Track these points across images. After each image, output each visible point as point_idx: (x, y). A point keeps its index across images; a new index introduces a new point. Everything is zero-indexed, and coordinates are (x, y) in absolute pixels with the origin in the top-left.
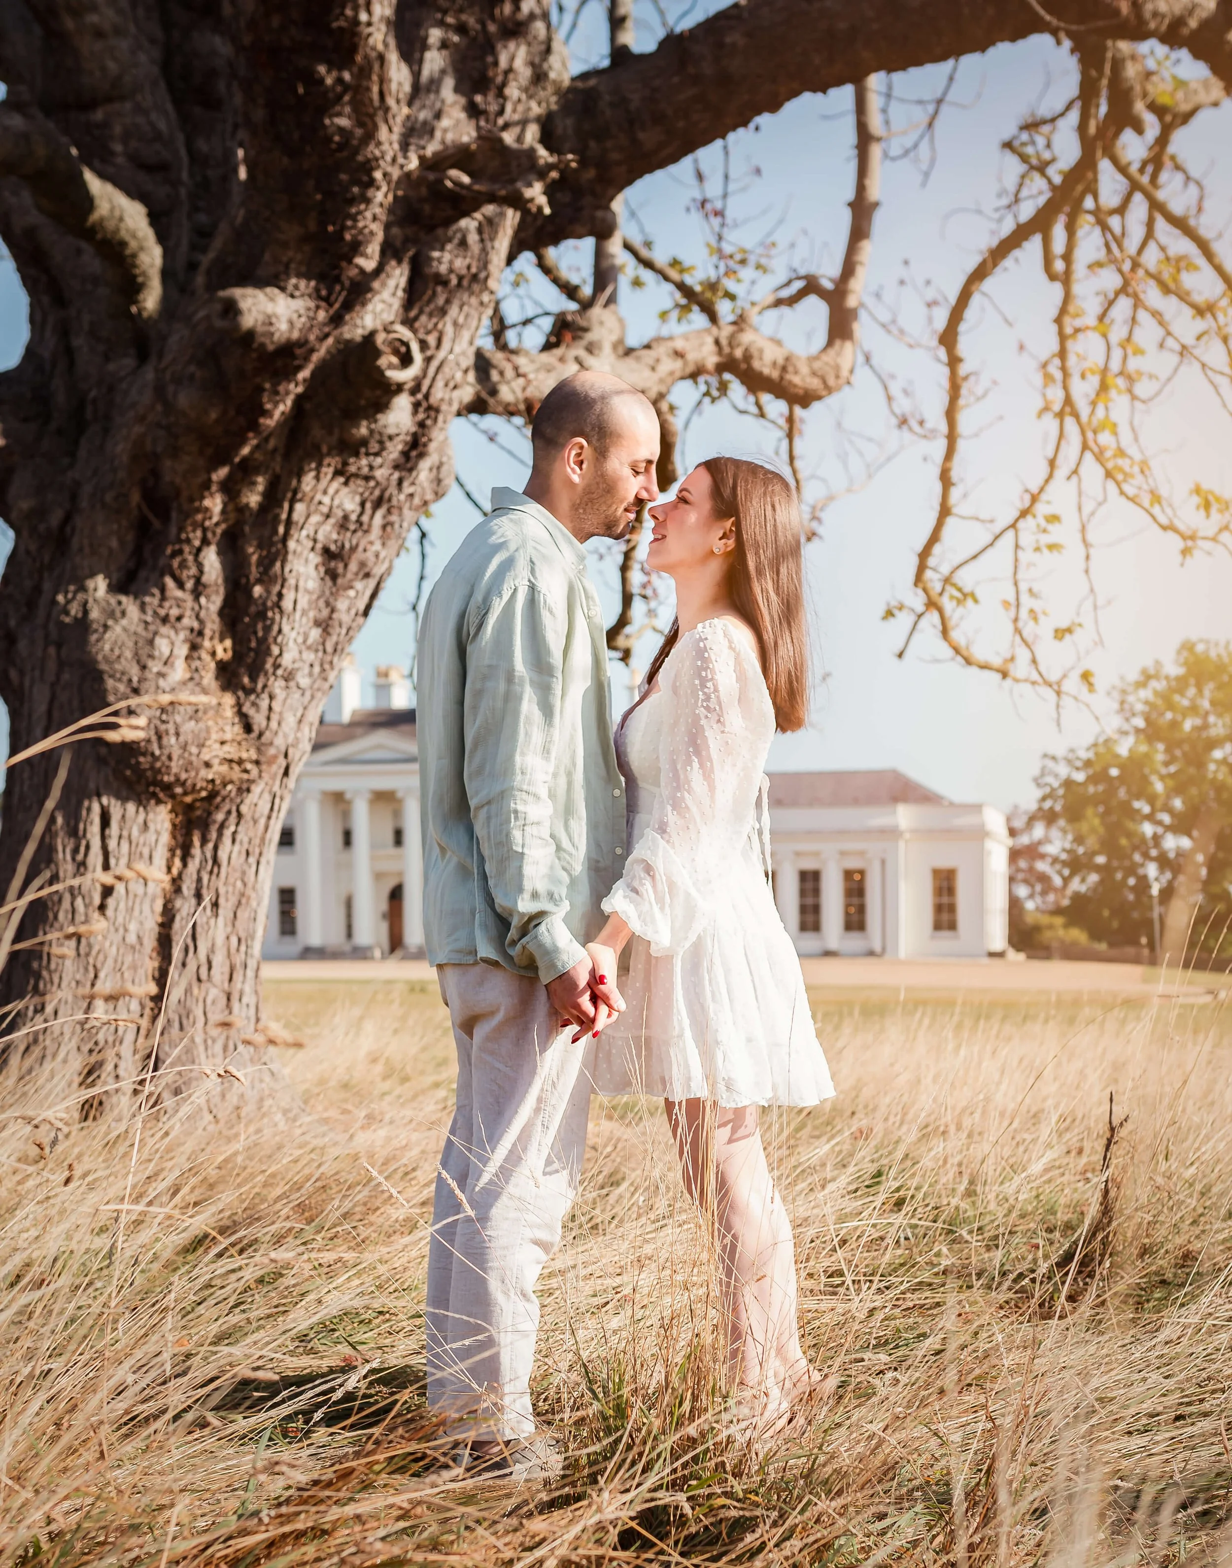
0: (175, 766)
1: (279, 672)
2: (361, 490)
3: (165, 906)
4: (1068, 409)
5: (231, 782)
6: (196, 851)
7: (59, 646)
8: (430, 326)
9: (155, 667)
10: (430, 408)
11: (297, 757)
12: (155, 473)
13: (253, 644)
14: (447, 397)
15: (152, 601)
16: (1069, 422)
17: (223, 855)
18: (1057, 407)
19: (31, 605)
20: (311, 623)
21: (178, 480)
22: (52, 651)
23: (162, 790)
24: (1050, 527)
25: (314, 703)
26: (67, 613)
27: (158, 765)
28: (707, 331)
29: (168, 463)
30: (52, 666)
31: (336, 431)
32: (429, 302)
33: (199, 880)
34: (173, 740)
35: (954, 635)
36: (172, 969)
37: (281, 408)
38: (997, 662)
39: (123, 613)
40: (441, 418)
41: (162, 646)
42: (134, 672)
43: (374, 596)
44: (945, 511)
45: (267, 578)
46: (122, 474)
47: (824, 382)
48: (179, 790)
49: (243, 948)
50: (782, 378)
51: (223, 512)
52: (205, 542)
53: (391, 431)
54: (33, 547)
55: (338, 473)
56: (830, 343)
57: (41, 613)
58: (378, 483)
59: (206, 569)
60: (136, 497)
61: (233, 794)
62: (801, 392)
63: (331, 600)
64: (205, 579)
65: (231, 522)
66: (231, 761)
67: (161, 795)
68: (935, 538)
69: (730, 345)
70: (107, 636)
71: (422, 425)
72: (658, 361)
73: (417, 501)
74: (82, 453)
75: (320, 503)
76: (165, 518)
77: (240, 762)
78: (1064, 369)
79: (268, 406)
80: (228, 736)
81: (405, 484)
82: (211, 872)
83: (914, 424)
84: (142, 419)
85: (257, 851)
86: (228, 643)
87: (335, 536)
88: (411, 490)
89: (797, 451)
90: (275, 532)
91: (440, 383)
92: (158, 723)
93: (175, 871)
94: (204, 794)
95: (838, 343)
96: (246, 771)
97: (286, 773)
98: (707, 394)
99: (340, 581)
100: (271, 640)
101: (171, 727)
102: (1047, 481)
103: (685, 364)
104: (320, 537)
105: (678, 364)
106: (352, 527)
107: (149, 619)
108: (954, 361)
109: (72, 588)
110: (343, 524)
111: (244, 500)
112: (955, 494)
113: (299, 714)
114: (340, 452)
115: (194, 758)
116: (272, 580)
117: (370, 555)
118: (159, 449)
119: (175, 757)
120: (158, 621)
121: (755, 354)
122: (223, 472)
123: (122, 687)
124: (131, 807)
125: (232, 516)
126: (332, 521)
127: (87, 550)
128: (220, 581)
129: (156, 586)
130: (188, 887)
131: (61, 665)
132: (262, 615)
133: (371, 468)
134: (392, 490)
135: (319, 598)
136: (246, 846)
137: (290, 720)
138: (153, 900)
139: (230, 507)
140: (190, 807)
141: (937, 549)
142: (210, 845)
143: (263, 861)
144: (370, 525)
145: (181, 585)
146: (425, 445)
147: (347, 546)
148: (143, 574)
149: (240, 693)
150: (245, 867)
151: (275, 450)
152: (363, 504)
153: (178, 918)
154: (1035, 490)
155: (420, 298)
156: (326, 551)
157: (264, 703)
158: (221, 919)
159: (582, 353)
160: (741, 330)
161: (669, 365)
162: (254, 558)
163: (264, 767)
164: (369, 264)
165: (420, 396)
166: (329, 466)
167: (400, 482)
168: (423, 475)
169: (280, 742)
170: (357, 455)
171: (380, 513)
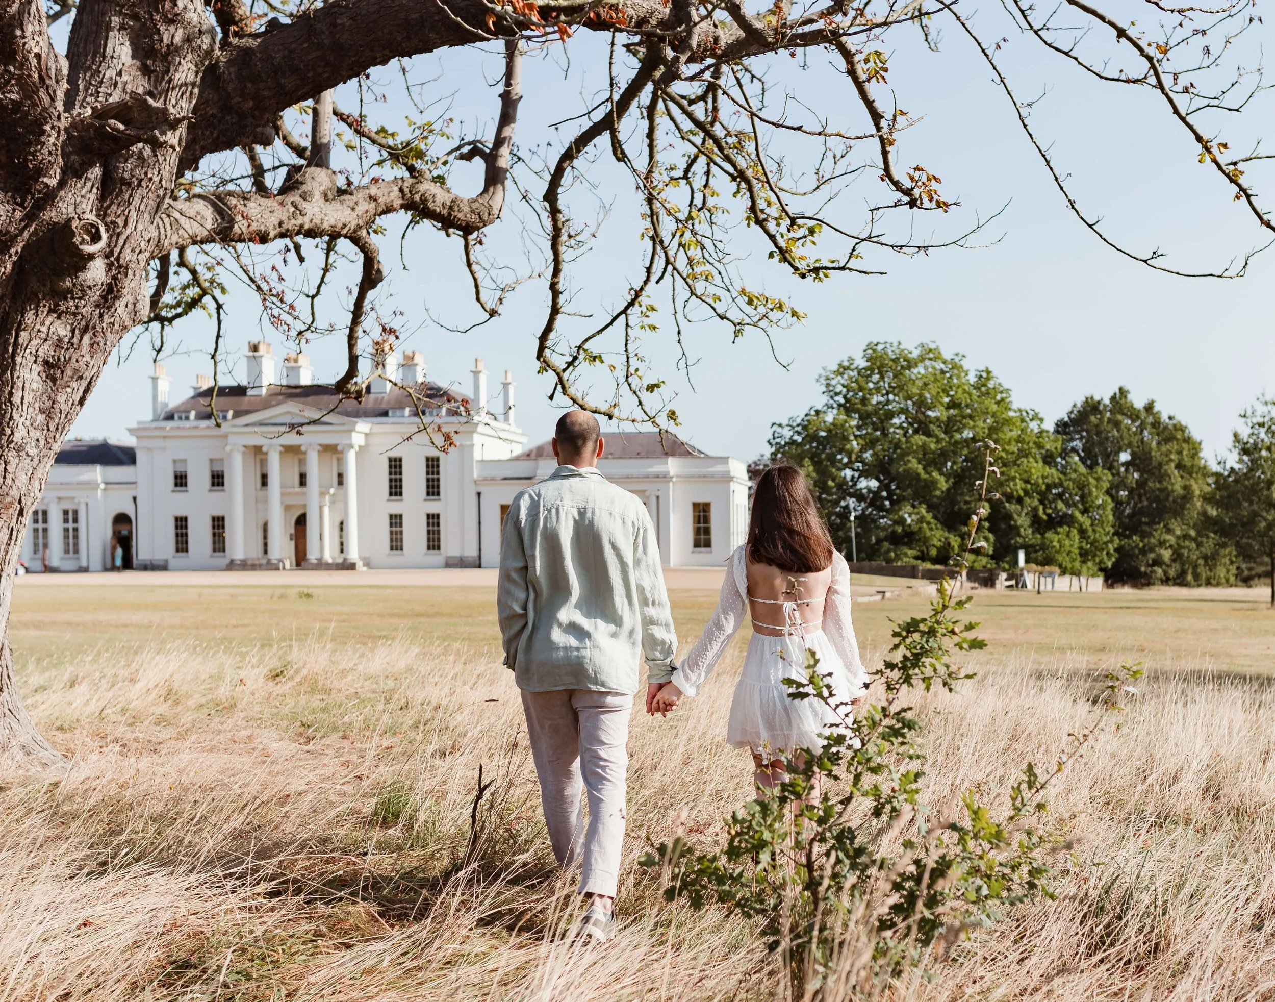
1: (12, 446)
2: (70, 322)
8: (119, 212)
10: (120, 267)
14: (133, 258)
16: (658, 245)
18: (651, 235)
20: (37, 412)
25: (42, 465)
31: (48, 284)
32: (117, 198)
35: (572, 391)
37: (2, 270)
38: (604, 407)
40: (130, 272)
43: (87, 391)
44: (555, 310)
47: (481, 218)
50: (450, 214)
53: (90, 283)
55: (51, 311)
56: (486, 190)
58: (83, 317)
62: (465, 223)
63: (52, 395)
68: (549, 328)
69: (410, 192)
71: (115, 278)
72: (357, 203)
73: (117, 327)
75: (39, 331)
81: (106, 317)
87: (52, 353)
88: (111, 320)
90: (7, 351)
91: (127, 250)
95: (491, 189)
97: (21, 513)
99: (58, 382)
100: (5, 424)
102: (645, 282)
103: (378, 205)
104: (41, 353)
105: (373, 205)
106: (65, 346)
108: (554, 212)
110: (58, 345)
112: (562, 299)
113: (29, 473)
114: (53, 298)
117: (82, 364)
121: (430, 198)
126: (49, 343)
133: (77, 307)
134: (95, 321)
137: (22, 479)
141: (552, 335)
144: (80, 344)
146: (118, 291)
147: (62, 359)
151: (4, 296)
152: (73, 331)
154: (637, 288)
155: (111, 194)
156: (46, 363)
159: (297, 199)
160: (419, 182)
161: (366, 206)
164: (53, 182)
165: (112, 260)
166: (45, 306)
167: (101, 316)
168: (120, 310)
169: (14, 493)
170: (66, 299)
171: (86, 339)
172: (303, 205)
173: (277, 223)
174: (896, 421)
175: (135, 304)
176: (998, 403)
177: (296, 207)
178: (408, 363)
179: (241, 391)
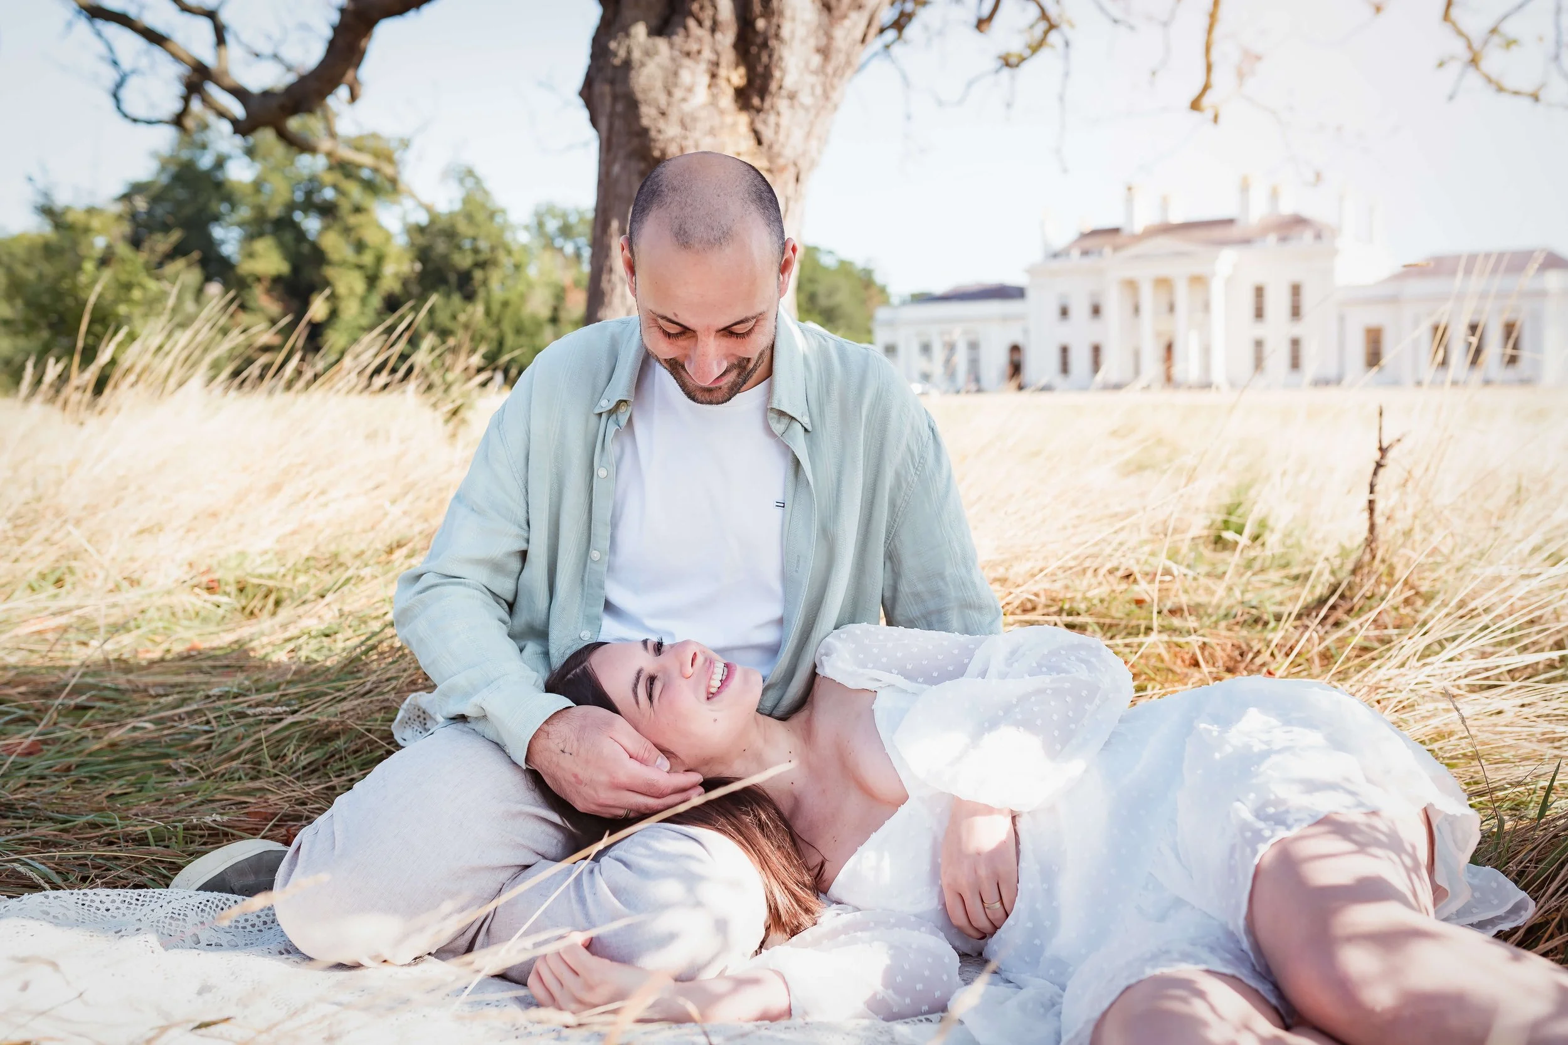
1: (783, 93)
9: (678, 93)
11: (806, 166)
13: (761, 71)
15: (679, 40)
25: (820, 120)
26: (618, 57)
39: (657, 51)
41: (686, 76)
42: (663, 99)
45: (767, 12)
59: (721, 10)
63: (829, 29)
64: (718, 19)
80: (742, 148)
86: (742, 70)
92: (681, 138)
99: (836, 13)
100: (773, 66)
101: (691, 141)
107: (676, 55)
113: (806, 130)
116: (772, 14)
120: (682, 56)
123: (653, 112)
128: (732, 18)
129: (681, 26)
132: (765, 45)
135: (816, 28)
137: (798, 135)
145: (700, 25)
148: (674, 19)
149: (752, 113)
157: (772, 120)
163: (776, 174)
169: (789, 154)
179: (1115, 231)
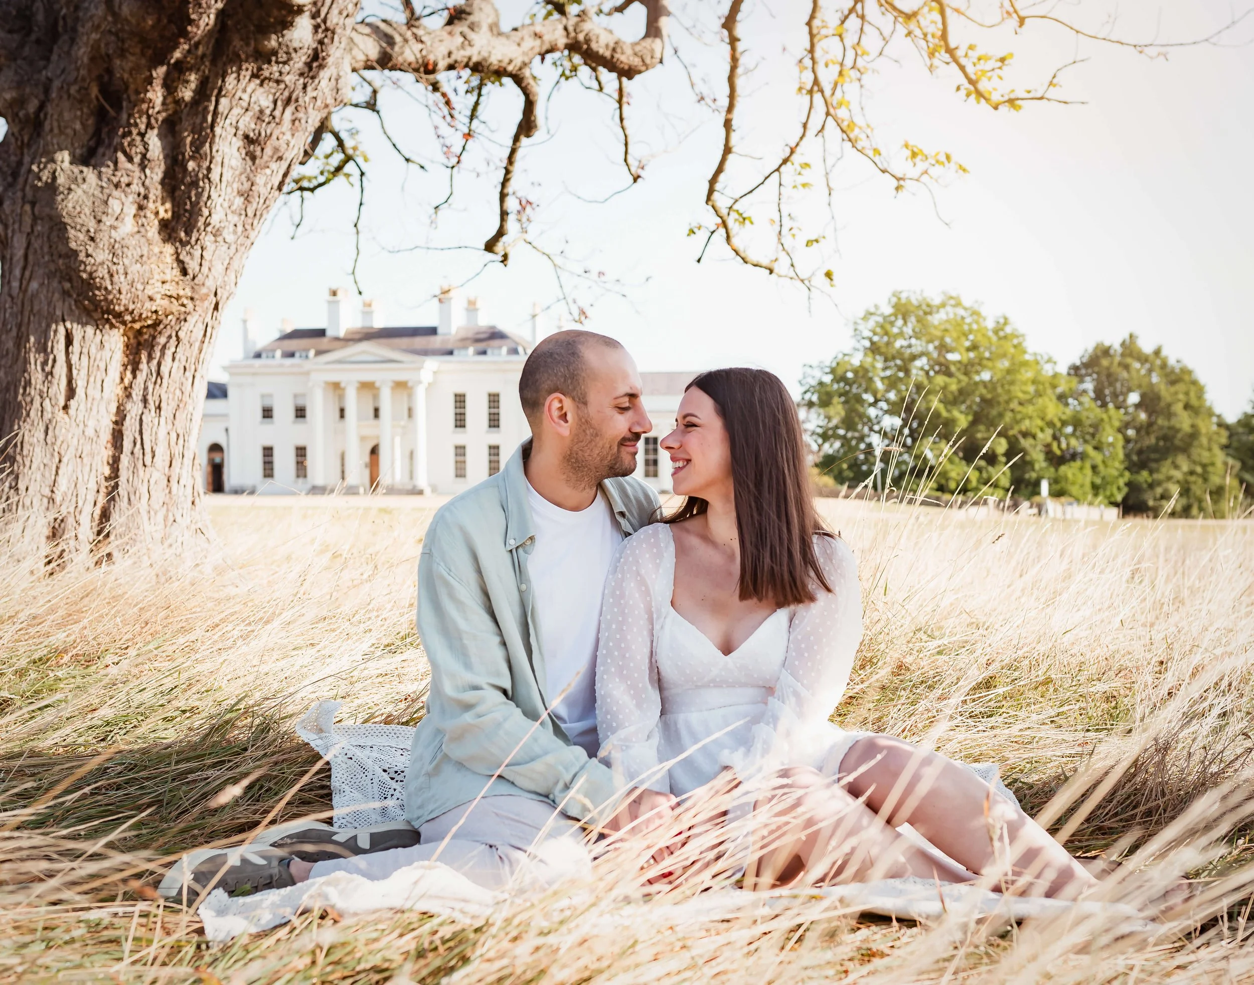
0: (125, 299)
1: (209, 229)
2: (273, 91)
3: (118, 408)
4: (816, 88)
5: (172, 313)
6: (143, 366)
7: (33, 204)
9: (108, 221)
10: (327, 30)
11: (225, 297)
12: (109, 71)
13: (188, 207)
14: (341, 22)
15: (107, 171)
16: (817, 97)
17: (164, 370)
18: (809, 87)
19: (15, 175)
20: (235, 193)
21: (126, 76)
22: (28, 208)
23: (114, 317)
24: (803, 172)
25: (238, 255)
26: (40, 179)
27: (110, 297)
28: (559, 20)
29: (118, 62)
30: (28, 220)
31: (252, 43)
33: (146, 388)
34: (122, 278)
35: (735, 242)
36: (122, 456)
37: (205, 19)
38: (765, 261)
39: (84, 180)
40: (336, 38)
41: (115, 205)
42: (92, 225)
44: (727, 150)
45: (197, 154)
46: (83, 72)
47: (643, 61)
48: (128, 318)
49: (181, 441)
50: (612, 57)
51: (164, 103)
52: (149, 126)
53: (296, 44)
54: (16, 130)
55: (254, 76)
56: (646, 36)
57: (21, 180)
58: (286, 86)
59: (151, 148)
60: (94, 91)
61: (173, 323)
62: (626, 67)
63: (251, 175)
64: (148, 156)
65: (170, 112)
66: (170, 297)
67: (114, 321)
68: (720, 168)
69: (575, 31)
70: (70, 197)
71: (321, 42)
72: (522, 39)
73: (319, 103)
74: (54, 57)
75: (240, 99)
76: (119, 108)
77: (178, 298)
78: (813, 59)
79: (193, 16)
80: (168, 277)
81: (309, 89)
82: (155, 383)
83: (708, 100)
84: (96, 28)
85: (193, 368)
86: (168, 205)
87: (253, 126)
88: (314, 94)
89: (625, 114)
90: (205, 119)
91: (335, 11)
92: (110, 264)
93: (126, 382)
94: (150, 322)
95: (652, 36)
96: (183, 305)
97: (216, 308)
98: (563, 74)
99: (257, 161)
100: (202, 204)
101: (121, 268)
102: (801, 138)
103: (543, 43)
104: (241, 125)
105: (538, 42)
106: (267, 120)
107: (104, 185)
108: (733, 41)
109: (43, 160)
110: (260, 117)
111: (180, 95)
112: (734, 137)
113: (226, 263)
114: (256, 60)
115: (140, 293)
116: (202, 157)
117: (282, 143)
118: (111, 52)
119: (124, 291)
120: (112, 187)
121: (594, 38)
122: (161, 70)
123: (81, 236)
124: (90, 330)
125: (171, 106)
126: (250, 114)
127: (56, 131)
128: (161, 157)
129: (110, 159)
130: (137, 393)
131: (35, 219)
132: (195, 184)
133: (281, 73)
134: (298, 92)
135: (241, 174)
136: (184, 363)
137: (218, 268)
138: (109, 403)
139: (169, 100)
140: (139, 332)
141: (721, 178)
142: (155, 362)
143: (198, 375)
144: (281, 120)
145: (130, 159)
146: (324, 59)
147: (263, 134)
148: (101, 150)
149: (178, 244)
150: (183, 380)
151: (204, 56)
152: (275, 102)
153: (128, 418)
154: (793, 145)
156: (246, 137)
157: (197, 253)
158: (163, 420)
159: (466, 30)
160: (583, 21)
161: (530, 43)
162: (189, 139)
163: (197, 303)
165: (319, 20)
166: (247, 69)
167: (305, 87)
168: (324, 83)
169: (211, 284)
170: (269, 62)
171: (290, 110)
172: (471, 35)
173: (446, 53)
174: (918, 363)
175: (337, 80)
176: (1015, 347)
177: (465, 37)
178: (472, 307)
179: (321, 333)
